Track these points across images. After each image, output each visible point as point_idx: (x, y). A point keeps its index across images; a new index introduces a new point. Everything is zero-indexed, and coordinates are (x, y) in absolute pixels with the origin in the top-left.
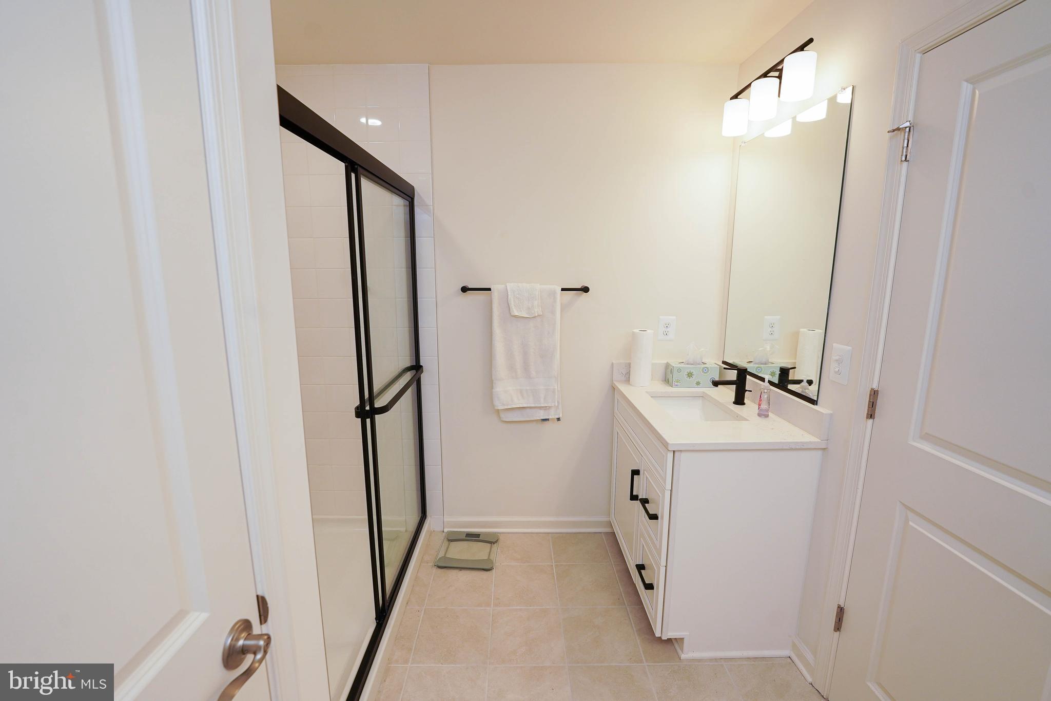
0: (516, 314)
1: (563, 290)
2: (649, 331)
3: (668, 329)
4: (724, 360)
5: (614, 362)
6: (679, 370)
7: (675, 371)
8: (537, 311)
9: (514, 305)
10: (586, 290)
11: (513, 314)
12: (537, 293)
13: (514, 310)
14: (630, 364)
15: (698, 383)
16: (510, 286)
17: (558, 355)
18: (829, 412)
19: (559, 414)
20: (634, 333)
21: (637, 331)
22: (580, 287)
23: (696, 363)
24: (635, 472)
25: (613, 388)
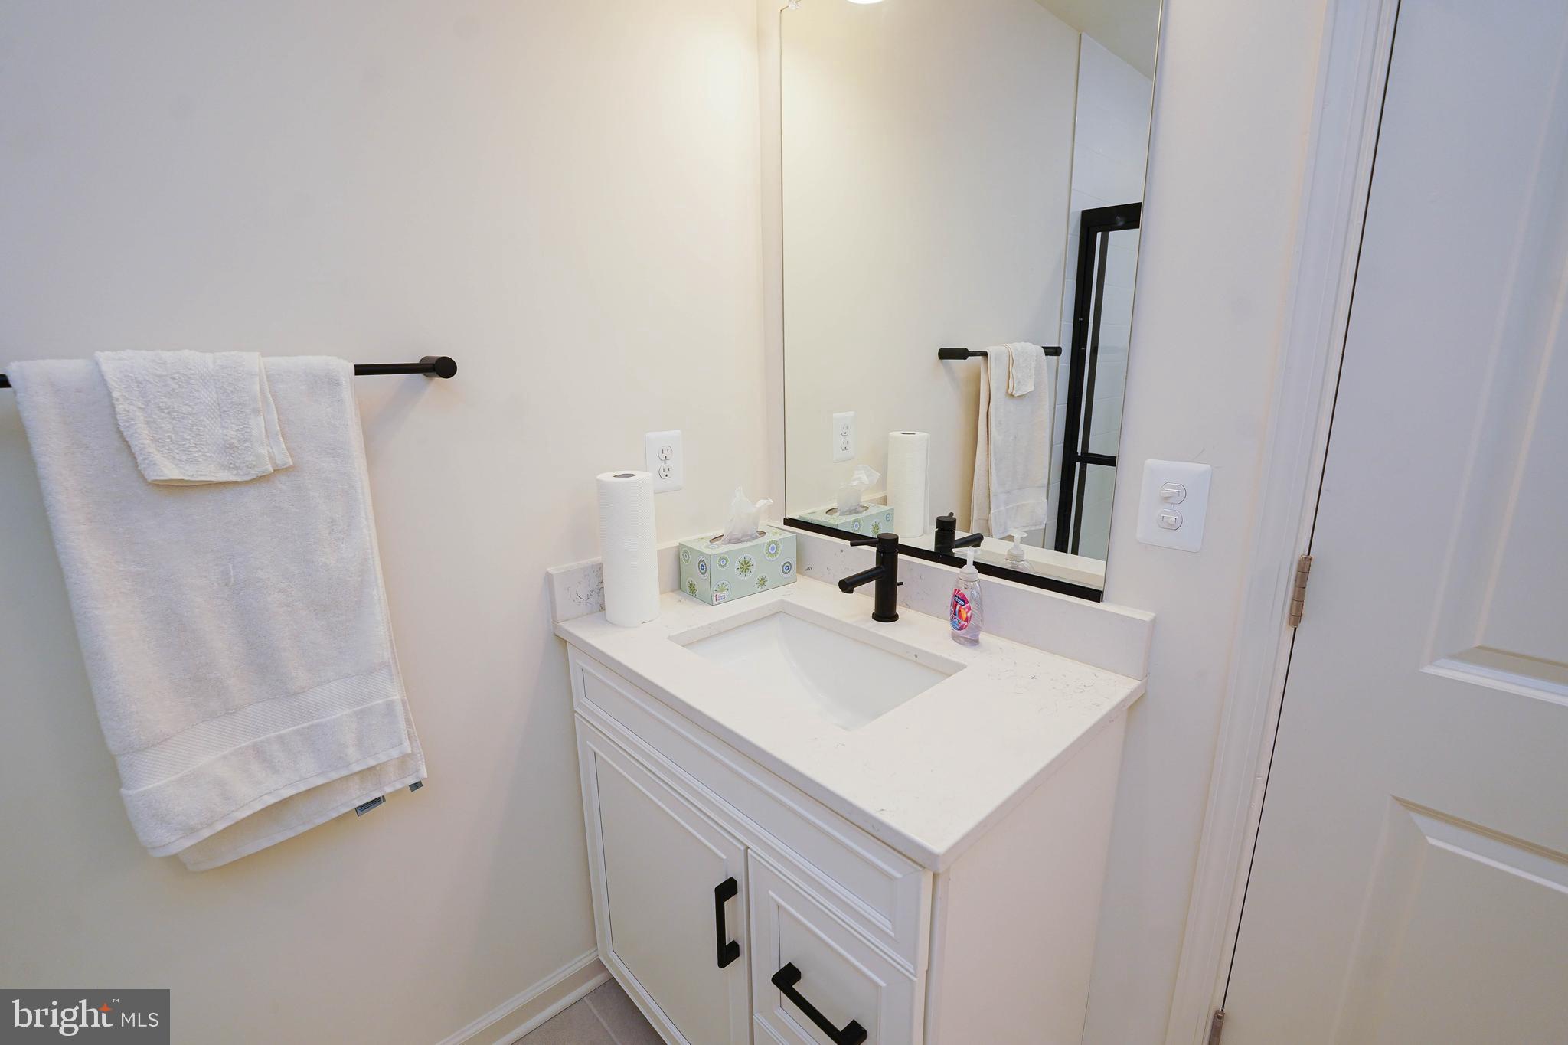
0: (171, 472)
1: (361, 370)
2: (640, 475)
3: (669, 463)
4: (788, 516)
5: (552, 570)
6: (723, 561)
7: (715, 563)
8: (269, 453)
9: (154, 440)
10: (444, 368)
11: (152, 475)
12: (257, 387)
13: (157, 456)
14: (599, 569)
15: (762, 582)
16: (111, 363)
17: (378, 593)
18: (1146, 616)
19: (417, 771)
20: (602, 486)
21: (607, 477)
22: (417, 361)
23: (748, 535)
24: (727, 890)
25: (562, 641)
